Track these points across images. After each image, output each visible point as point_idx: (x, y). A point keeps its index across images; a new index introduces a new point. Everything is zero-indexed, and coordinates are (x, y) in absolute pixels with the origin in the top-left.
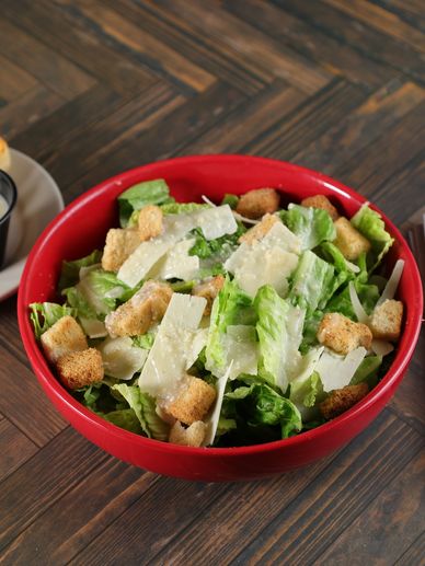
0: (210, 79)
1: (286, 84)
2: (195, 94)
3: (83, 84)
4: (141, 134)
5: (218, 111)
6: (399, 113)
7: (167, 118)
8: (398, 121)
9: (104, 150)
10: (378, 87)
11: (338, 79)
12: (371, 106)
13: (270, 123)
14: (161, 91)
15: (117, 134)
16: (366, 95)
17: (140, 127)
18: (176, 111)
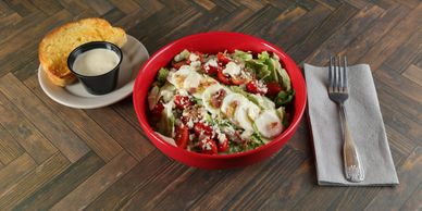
0: (213, 5)
1: (246, 7)
2: (206, 11)
3: (159, 7)
4: (184, 28)
5: (217, 18)
6: (293, 20)
7: (194, 22)
8: (293, 23)
9: (167, 35)
10: (285, 9)
11: (268, 5)
12: (282, 17)
13: (238, 24)
14: (192, 10)
15: (172, 29)
16: (280, 12)
17: (183, 25)
18: (198, 19)
